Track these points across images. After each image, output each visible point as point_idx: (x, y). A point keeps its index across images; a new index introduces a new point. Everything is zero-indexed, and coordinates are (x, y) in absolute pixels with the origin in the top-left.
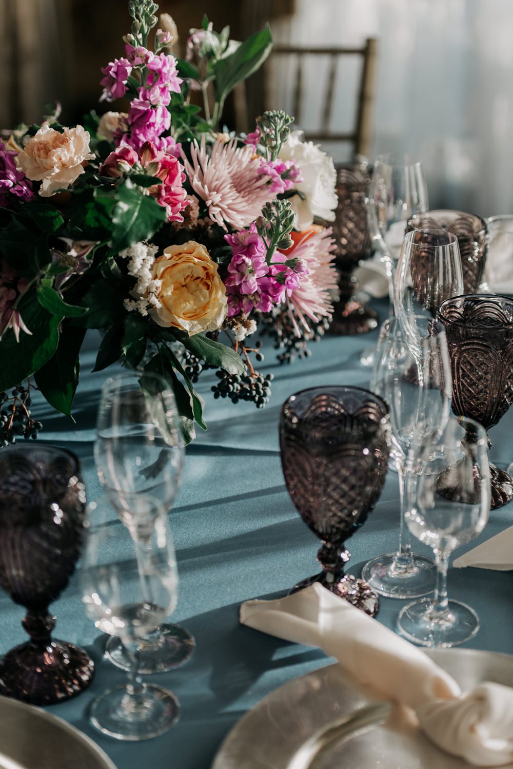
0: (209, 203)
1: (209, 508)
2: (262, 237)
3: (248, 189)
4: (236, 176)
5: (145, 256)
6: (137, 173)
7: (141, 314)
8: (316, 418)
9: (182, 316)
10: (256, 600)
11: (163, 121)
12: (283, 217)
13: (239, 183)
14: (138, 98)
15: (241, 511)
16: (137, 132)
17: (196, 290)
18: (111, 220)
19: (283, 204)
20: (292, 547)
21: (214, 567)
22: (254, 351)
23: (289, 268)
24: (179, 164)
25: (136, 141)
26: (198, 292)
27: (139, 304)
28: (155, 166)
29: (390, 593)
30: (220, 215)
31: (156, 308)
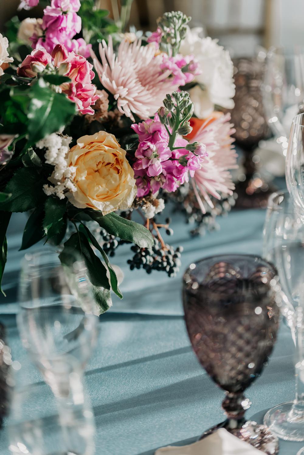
0: (116, 97)
1: (128, 367)
2: (165, 125)
3: (152, 83)
4: (141, 72)
5: (59, 146)
6: (49, 73)
7: (58, 198)
8: (215, 283)
9: (95, 197)
10: (170, 447)
11: (74, 26)
12: (182, 106)
13: (144, 77)
14: (50, 5)
15: (156, 369)
16: (51, 36)
17: (108, 175)
18: (26, 115)
19: (181, 95)
20: (201, 399)
21: (132, 419)
22: (164, 228)
23: (190, 152)
24: (88, 63)
25: (50, 44)
26: (109, 176)
27: (57, 189)
28: (65, 66)
29: (290, 437)
30: (127, 107)
31: (72, 192)
